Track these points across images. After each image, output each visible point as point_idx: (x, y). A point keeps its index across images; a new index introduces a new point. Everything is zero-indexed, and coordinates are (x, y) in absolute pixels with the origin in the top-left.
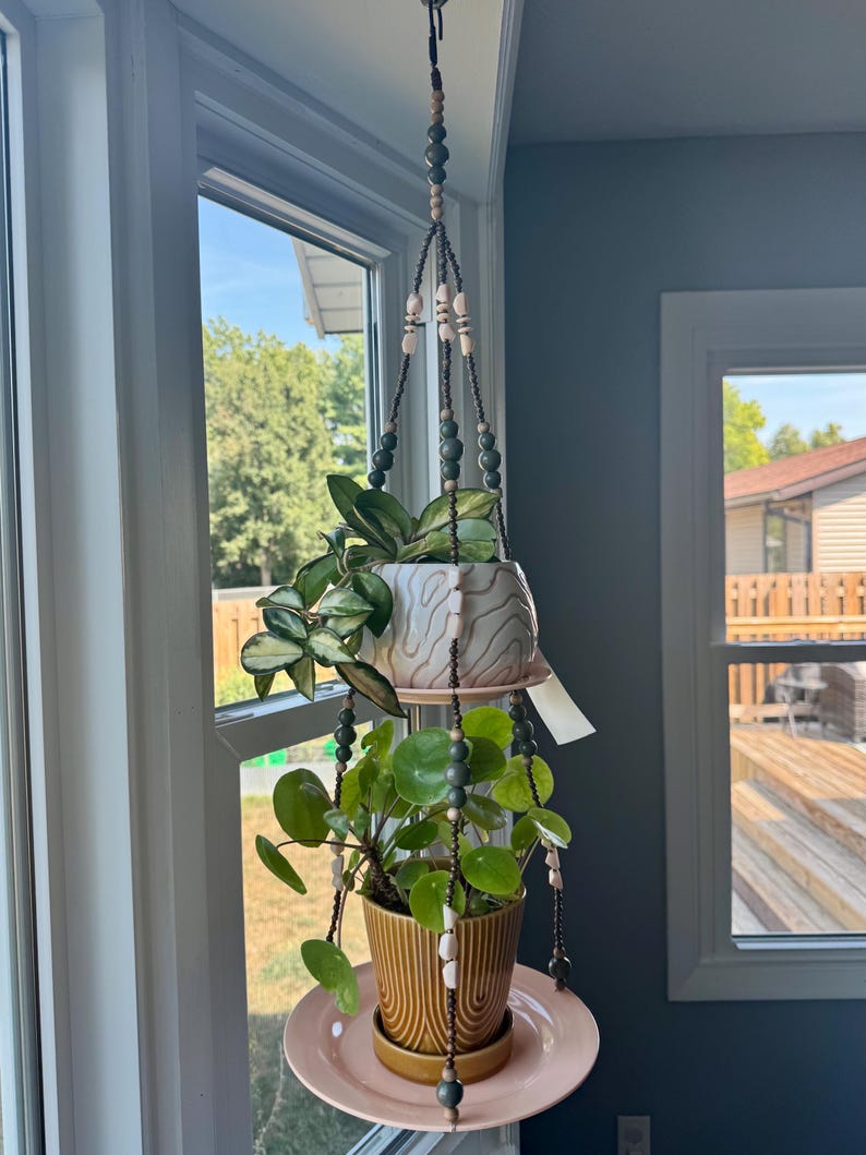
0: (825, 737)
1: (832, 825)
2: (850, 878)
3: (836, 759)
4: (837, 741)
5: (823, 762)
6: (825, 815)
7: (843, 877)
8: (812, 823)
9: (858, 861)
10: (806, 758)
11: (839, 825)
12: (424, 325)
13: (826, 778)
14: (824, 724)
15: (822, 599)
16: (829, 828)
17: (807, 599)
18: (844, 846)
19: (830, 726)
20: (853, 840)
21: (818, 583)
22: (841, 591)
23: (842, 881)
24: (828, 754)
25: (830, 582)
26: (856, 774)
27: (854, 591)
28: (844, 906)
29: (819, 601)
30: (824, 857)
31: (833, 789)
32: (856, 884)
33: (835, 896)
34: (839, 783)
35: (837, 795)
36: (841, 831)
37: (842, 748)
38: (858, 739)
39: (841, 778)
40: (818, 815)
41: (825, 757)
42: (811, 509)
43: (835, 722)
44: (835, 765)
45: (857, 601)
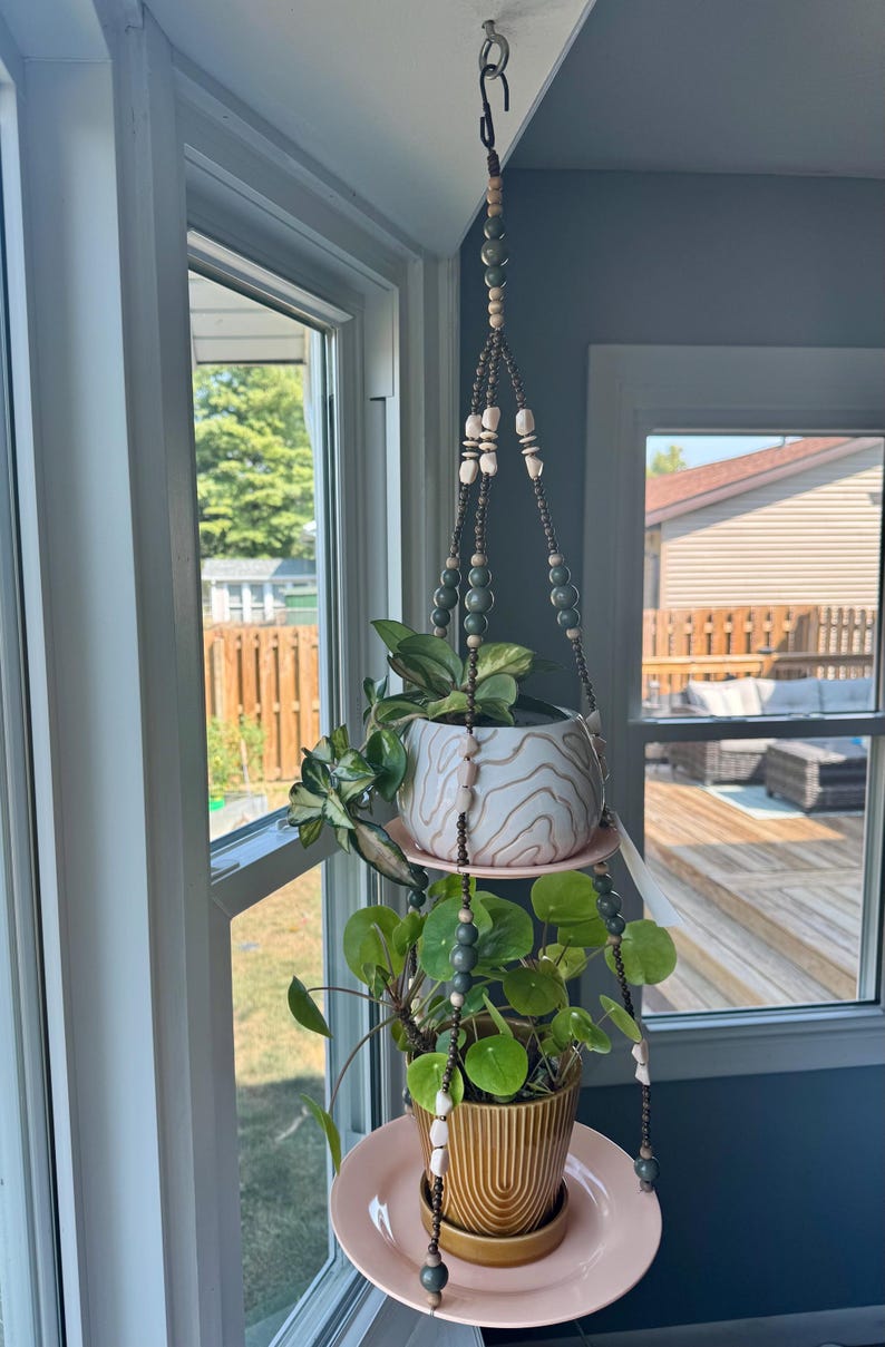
0: (675, 780)
1: (687, 872)
2: (710, 929)
3: (688, 803)
4: (687, 784)
5: (676, 807)
6: (681, 862)
7: (701, 926)
8: (668, 871)
9: (716, 909)
10: (659, 802)
11: (695, 873)
12: (383, 399)
13: (681, 824)
14: (674, 767)
15: (670, 635)
16: (687, 878)
17: (655, 636)
18: (700, 894)
19: (680, 769)
20: (710, 889)
21: (667, 619)
22: (688, 628)
23: (700, 929)
24: (678, 798)
25: (678, 618)
26: (709, 819)
27: (702, 628)
28: (703, 955)
29: (667, 637)
30: (682, 905)
31: (687, 835)
32: (714, 932)
33: (695, 946)
34: (692, 829)
35: (693, 841)
36: (697, 879)
37: (692, 791)
38: (708, 782)
39: (694, 824)
40: (674, 862)
41: (678, 802)
42: (660, 541)
43: (685, 764)
44: (688, 809)
45: (704, 637)
